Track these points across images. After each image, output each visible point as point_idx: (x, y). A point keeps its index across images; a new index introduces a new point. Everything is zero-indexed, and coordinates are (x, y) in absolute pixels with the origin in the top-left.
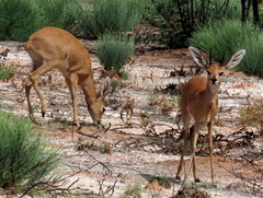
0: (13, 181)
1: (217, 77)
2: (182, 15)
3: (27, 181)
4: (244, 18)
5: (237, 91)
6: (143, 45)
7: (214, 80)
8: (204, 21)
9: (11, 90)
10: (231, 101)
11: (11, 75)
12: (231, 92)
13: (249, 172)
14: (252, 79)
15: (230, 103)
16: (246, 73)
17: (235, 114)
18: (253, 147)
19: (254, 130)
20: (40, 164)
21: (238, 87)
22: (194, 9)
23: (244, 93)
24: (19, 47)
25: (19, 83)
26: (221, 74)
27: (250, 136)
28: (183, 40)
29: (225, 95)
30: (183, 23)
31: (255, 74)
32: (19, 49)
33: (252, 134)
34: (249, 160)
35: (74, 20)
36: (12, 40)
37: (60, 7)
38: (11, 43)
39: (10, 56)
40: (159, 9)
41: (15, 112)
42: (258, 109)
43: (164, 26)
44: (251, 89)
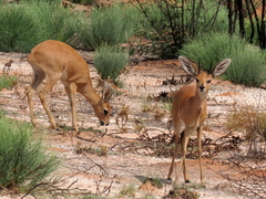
0: (16, 182)
1: (205, 85)
2: (173, 28)
3: (29, 182)
4: (231, 31)
5: (225, 98)
6: (137, 56)
7: (202, 88)
8: (193, 34)
9: (14, 97)
10: (219, 108)
11: (15, 84)
12: (219, 99)
13: (235, 174)
14: (238, 87)
15: (217, 110)
16: (233, 82)
17: (222, 120)
18: (239, 151)
19: (240, 134)
20: (41, 167)
21: (225, 95)
22: (185, 23)
23: (230, 100)
24: (22, 58)
25: (22, 91)
26: (209, 82)
27: (236, 140)
28: (174, 51)
29: (213, 102)
30: (174, 36)
31: (241, 83)
33: (238, 138)
34: (236, 163)
35: (73, 33)
36: (16, 51)
37: (61, 21)
38: (14, 54)
39: (14, 66)
40: (152, 23)
41: (18, 118)
42: (244, 115)
43: (157, 39)
44: (237, 97)
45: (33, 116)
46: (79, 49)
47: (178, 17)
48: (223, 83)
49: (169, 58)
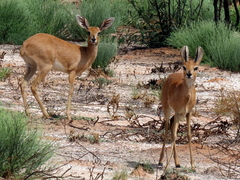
0: (12, 171)
1: (192, 72)
2: (161, 18)
3: (24, 170)
4: (216, 18)
5: (212, 84)
6: (126, 45)
7: (189, 75)
8: (180, 23)
9: (8, 88)
10: (206, 93)
11: (8, 75)
12: (206, 85)
13: (225, 157)
14: (225, 73)
15: (205, 96)
16: (220, 68)
17: (210, 106)
18: (227, 135)
19: (228, 119)
20: (36, 155)
21: (213, 81)
22: (172, 12)
23: (217, 86)
24: (14, 50)
25: (15, 82)
26: (196, 69)
27: (224, 125)
28: (162, 39)
29: (201, 89)
30: (162, 24)
31: (227, 69)
32: (14, 51)
33: (226, 123)
34: (224, 146)
35: (63, 24)
36: (9, 43)
37: (51, 13)
38: (7, 46)
39: (7, 58)
40: (140, 12)
41: (12, 109)
42: (231, 100)
43: (145, 28)
44: (224, 83)
45: (27, 106)
46: (69, 40)
47: (164, 6)
48: (211, 69)
49: (158, 46)
